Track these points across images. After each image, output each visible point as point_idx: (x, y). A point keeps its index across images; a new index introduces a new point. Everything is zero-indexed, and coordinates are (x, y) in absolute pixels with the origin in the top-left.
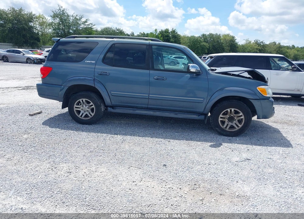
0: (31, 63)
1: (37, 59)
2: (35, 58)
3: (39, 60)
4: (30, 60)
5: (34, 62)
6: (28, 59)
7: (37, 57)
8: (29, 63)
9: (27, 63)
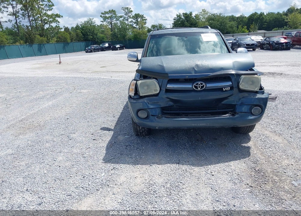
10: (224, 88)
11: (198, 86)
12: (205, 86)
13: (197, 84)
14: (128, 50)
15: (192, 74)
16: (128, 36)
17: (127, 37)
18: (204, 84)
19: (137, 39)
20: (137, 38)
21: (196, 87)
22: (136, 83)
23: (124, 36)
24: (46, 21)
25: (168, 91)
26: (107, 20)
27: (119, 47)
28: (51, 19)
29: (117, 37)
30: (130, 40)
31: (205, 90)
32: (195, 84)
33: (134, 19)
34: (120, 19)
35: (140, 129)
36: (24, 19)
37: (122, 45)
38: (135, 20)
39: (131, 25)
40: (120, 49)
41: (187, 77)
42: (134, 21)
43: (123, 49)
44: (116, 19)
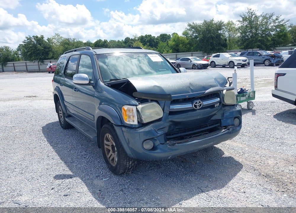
0: (195, 69)
1: (200, 65)
2: (198, 64)
3: (202, 66)
4: (195, 66)
5: (198, 67)
6: (194, 65)
7: (200, 63)
8: (194, 69)
9: (193, 69)
11: (197, 105)
12: (202, 104)
13: (196, 103)
15: (189, 93)
18: (201, 102)
21: (195, 106)
22: (137, 108)
31: (202, 108)
32: (194, 103)
35: (129, 165)
41: (187, 96)
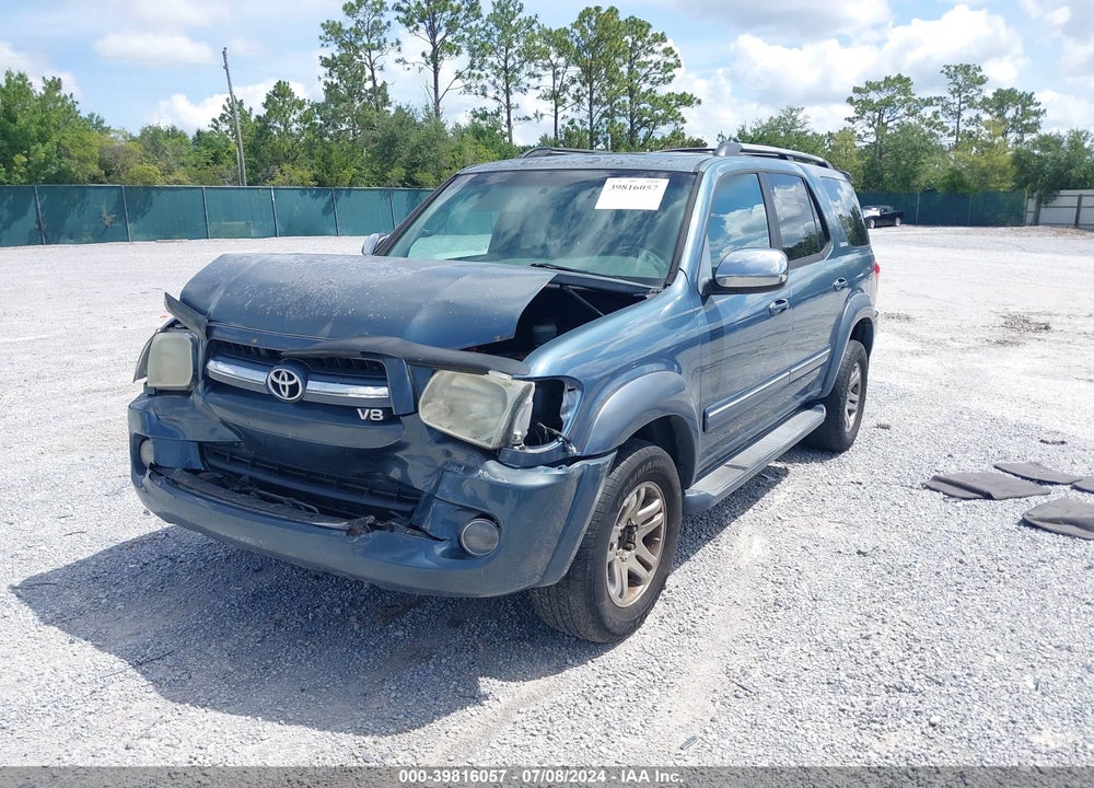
10: (359, 410)
11: (280, 382)
12: (301, 387)
13: (277, 375)
14: (911, 228)
16: (923, 178)
17: (922, 180)
18: (296, 377)
19: (960, 191)
20: (962, 184)
21: (276, 387)
23: (907, 178)
24: (644, 119)
25: (216, 386)
26: (869, 114)
27: (875, 218)
28: (660, 113)
29: (880, 179)
30: (930, 191)
33: (987, 110)
34: (922, 112)
36: (578, 110)
37: (890, 210)
38: (991, 113)
39: (970, 135)
40: (880, 223)
42: (986, 117)
43: (893, 225)
44: (909, 110)
